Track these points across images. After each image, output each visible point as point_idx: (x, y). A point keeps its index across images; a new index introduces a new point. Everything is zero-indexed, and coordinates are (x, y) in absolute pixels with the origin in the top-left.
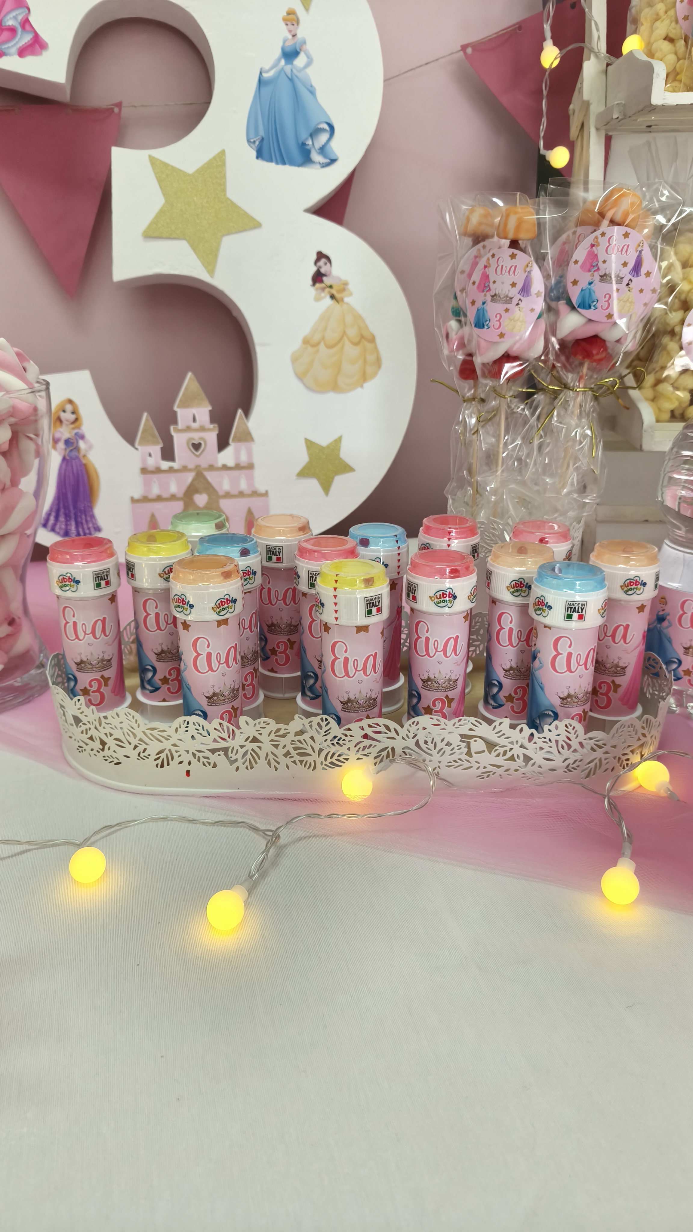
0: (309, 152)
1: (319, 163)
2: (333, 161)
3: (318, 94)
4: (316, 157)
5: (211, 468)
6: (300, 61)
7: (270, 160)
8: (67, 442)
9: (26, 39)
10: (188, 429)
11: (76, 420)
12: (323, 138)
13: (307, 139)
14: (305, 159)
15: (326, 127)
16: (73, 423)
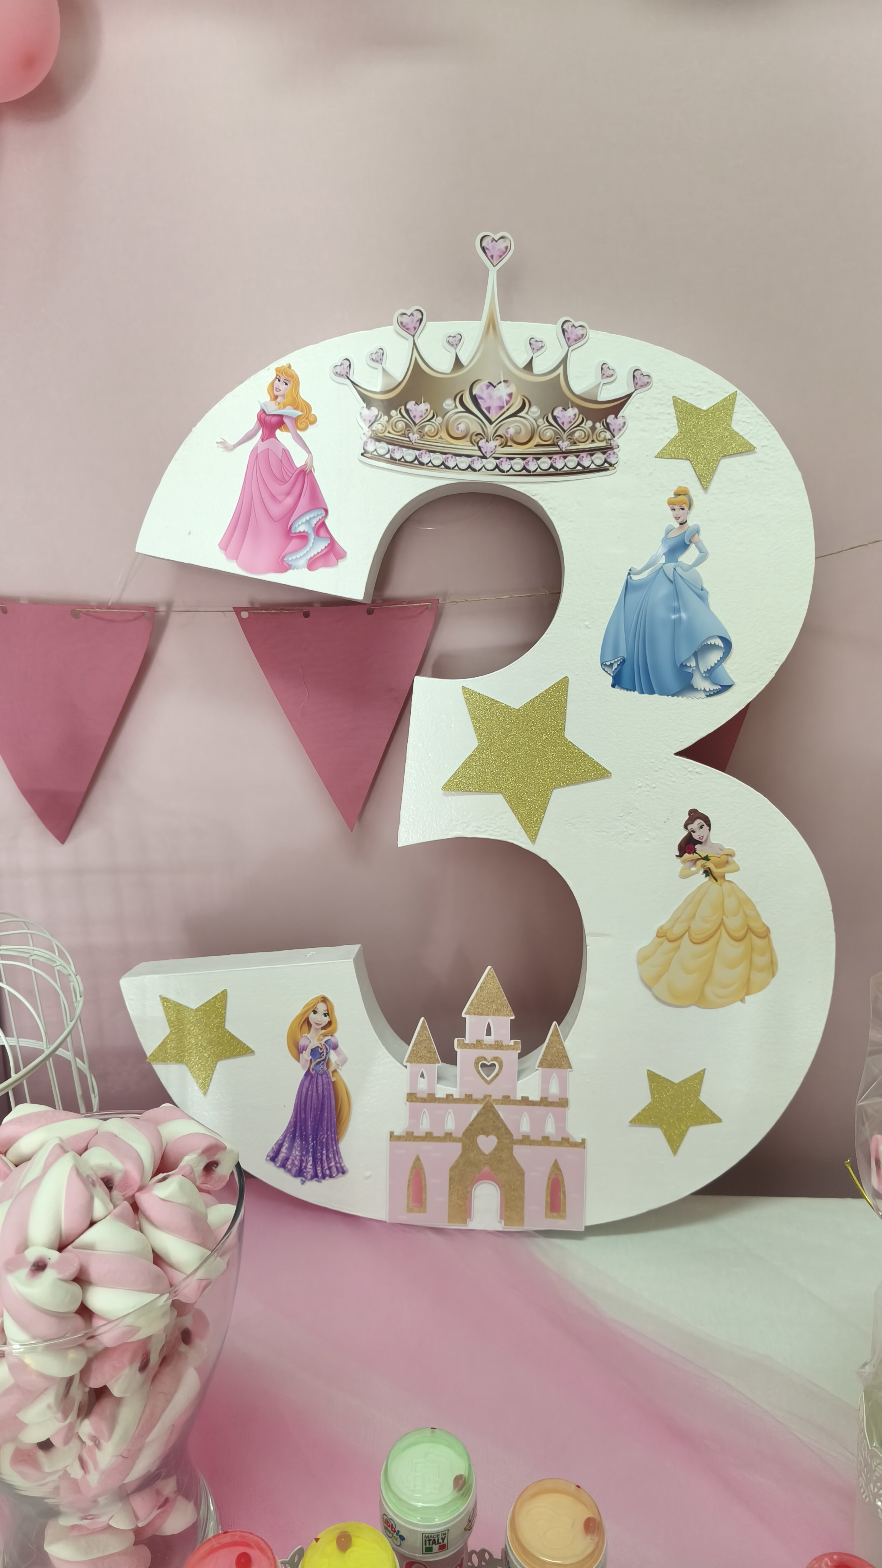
0: (691, 676)
1: (705, 690)
2: (725, 688)
3: (711, 599)
4: (700, 682)
5: (507, 1100)
6: (688, 557)
7: (633, 689)
8: (314, 1052)
9: (318, 546)
10: (479, 1044)
11: (330, 1023)
12: (714, 657)
13: (688, 659)
14: (685, 686)
15: (719, 642)
16: (324, 1028)
